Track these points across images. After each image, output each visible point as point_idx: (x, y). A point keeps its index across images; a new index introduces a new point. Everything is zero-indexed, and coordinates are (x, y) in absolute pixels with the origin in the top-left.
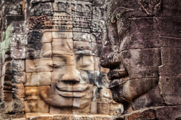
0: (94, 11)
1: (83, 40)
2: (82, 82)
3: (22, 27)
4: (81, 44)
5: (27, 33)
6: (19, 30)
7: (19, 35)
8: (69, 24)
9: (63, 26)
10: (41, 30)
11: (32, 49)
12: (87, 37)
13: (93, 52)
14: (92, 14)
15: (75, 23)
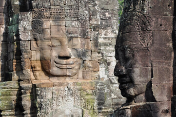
0: (80, 4)
1: (73, 27)
2: (73, 57)
3: (27, 16)
4: (71, 29)
5: (32, 21)
6: (25, 19)
7: (25, 23)
8: (62, 15)
9: (58, 16)
10: (42, 19)
11: (36, 33)
12: (75, 24)
13: (80, 35)
14: (79, 7)
15: (66, 14)
